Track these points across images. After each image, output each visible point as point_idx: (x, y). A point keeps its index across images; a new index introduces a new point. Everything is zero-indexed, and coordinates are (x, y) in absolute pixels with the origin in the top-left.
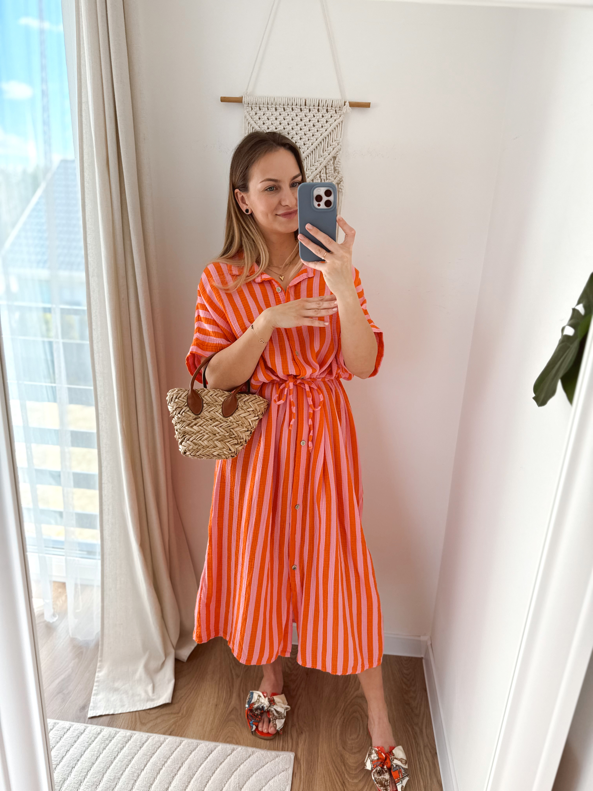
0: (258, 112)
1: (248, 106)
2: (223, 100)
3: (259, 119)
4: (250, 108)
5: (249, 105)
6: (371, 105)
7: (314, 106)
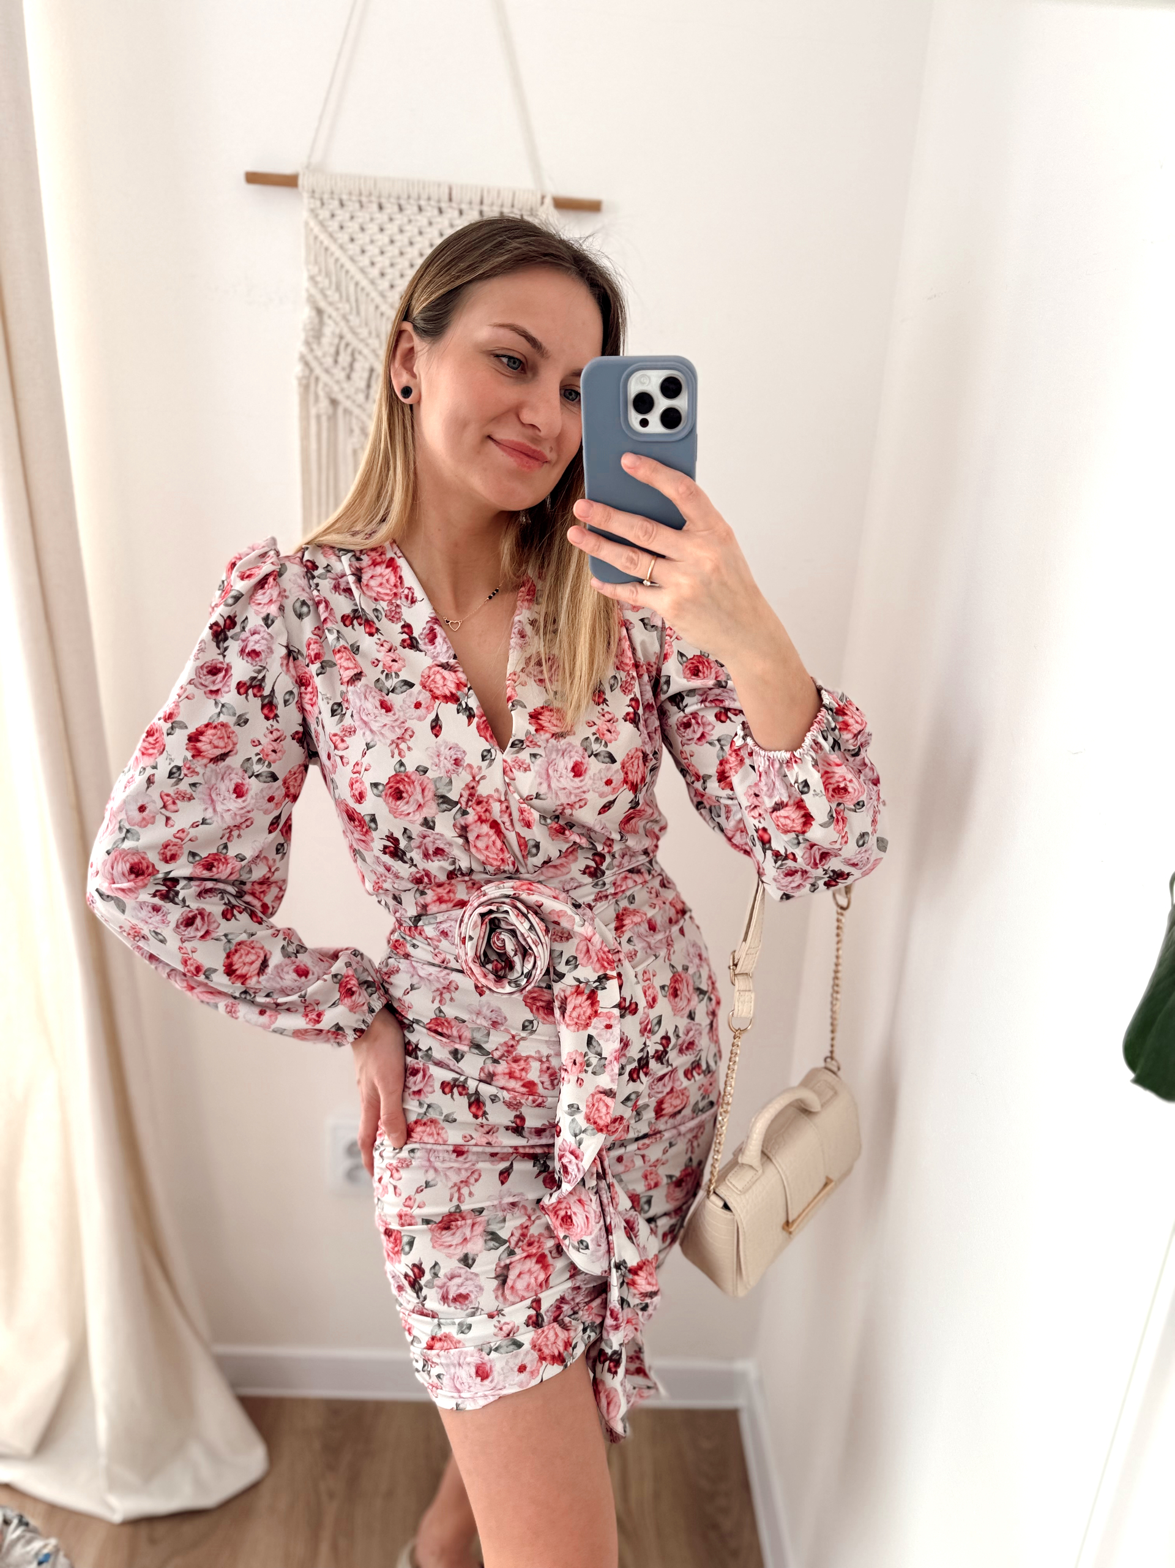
0: (338, 212)
1: (313, 197)
2: (253, 178)
3: (342, 227)
4: (318, 203)
5: (317, 195)
6: (604, 207)
7: (470, 203)
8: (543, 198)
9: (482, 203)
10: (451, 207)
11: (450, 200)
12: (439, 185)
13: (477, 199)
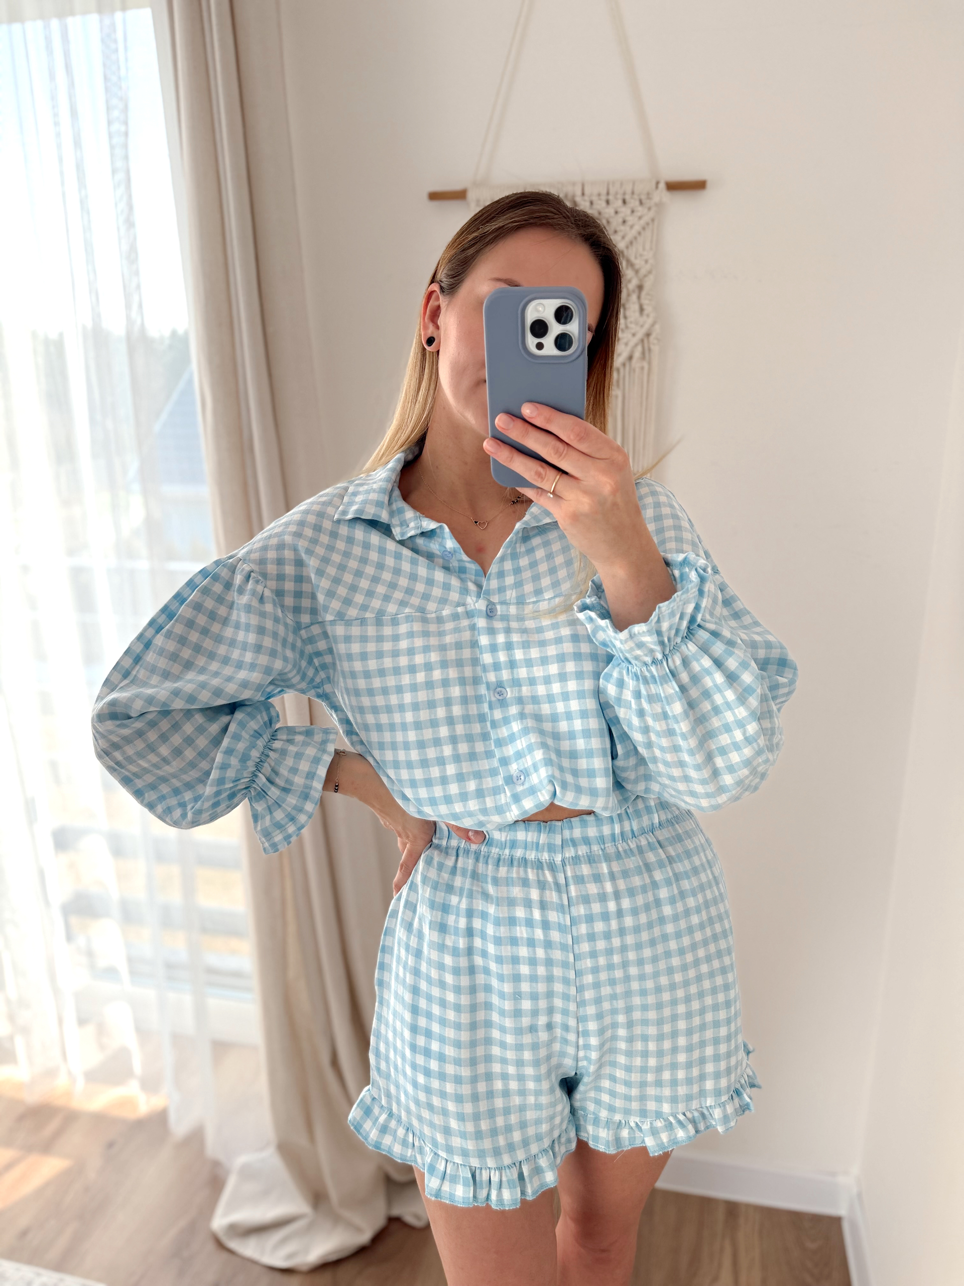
2: (433, 196)
6: (708, 185)
7: (599, 195)
8: (658, 183)
9: (608, 194)
10: (585, 201)
11: (583, 194)
12: (574, 184)
13: (604, 192)
